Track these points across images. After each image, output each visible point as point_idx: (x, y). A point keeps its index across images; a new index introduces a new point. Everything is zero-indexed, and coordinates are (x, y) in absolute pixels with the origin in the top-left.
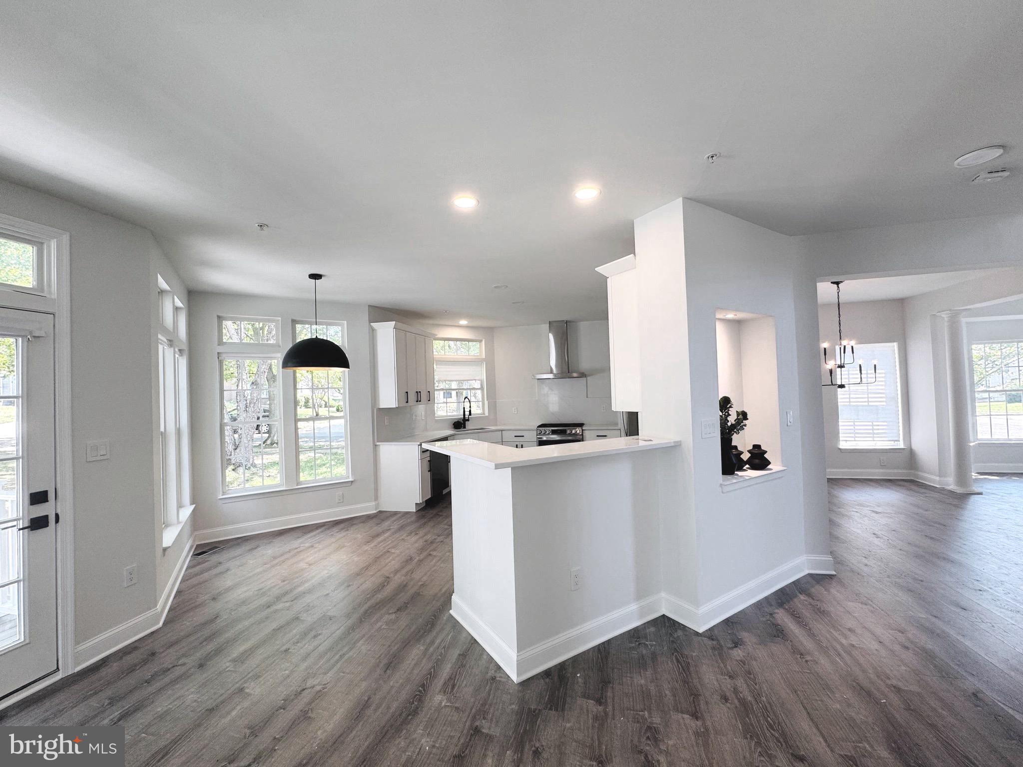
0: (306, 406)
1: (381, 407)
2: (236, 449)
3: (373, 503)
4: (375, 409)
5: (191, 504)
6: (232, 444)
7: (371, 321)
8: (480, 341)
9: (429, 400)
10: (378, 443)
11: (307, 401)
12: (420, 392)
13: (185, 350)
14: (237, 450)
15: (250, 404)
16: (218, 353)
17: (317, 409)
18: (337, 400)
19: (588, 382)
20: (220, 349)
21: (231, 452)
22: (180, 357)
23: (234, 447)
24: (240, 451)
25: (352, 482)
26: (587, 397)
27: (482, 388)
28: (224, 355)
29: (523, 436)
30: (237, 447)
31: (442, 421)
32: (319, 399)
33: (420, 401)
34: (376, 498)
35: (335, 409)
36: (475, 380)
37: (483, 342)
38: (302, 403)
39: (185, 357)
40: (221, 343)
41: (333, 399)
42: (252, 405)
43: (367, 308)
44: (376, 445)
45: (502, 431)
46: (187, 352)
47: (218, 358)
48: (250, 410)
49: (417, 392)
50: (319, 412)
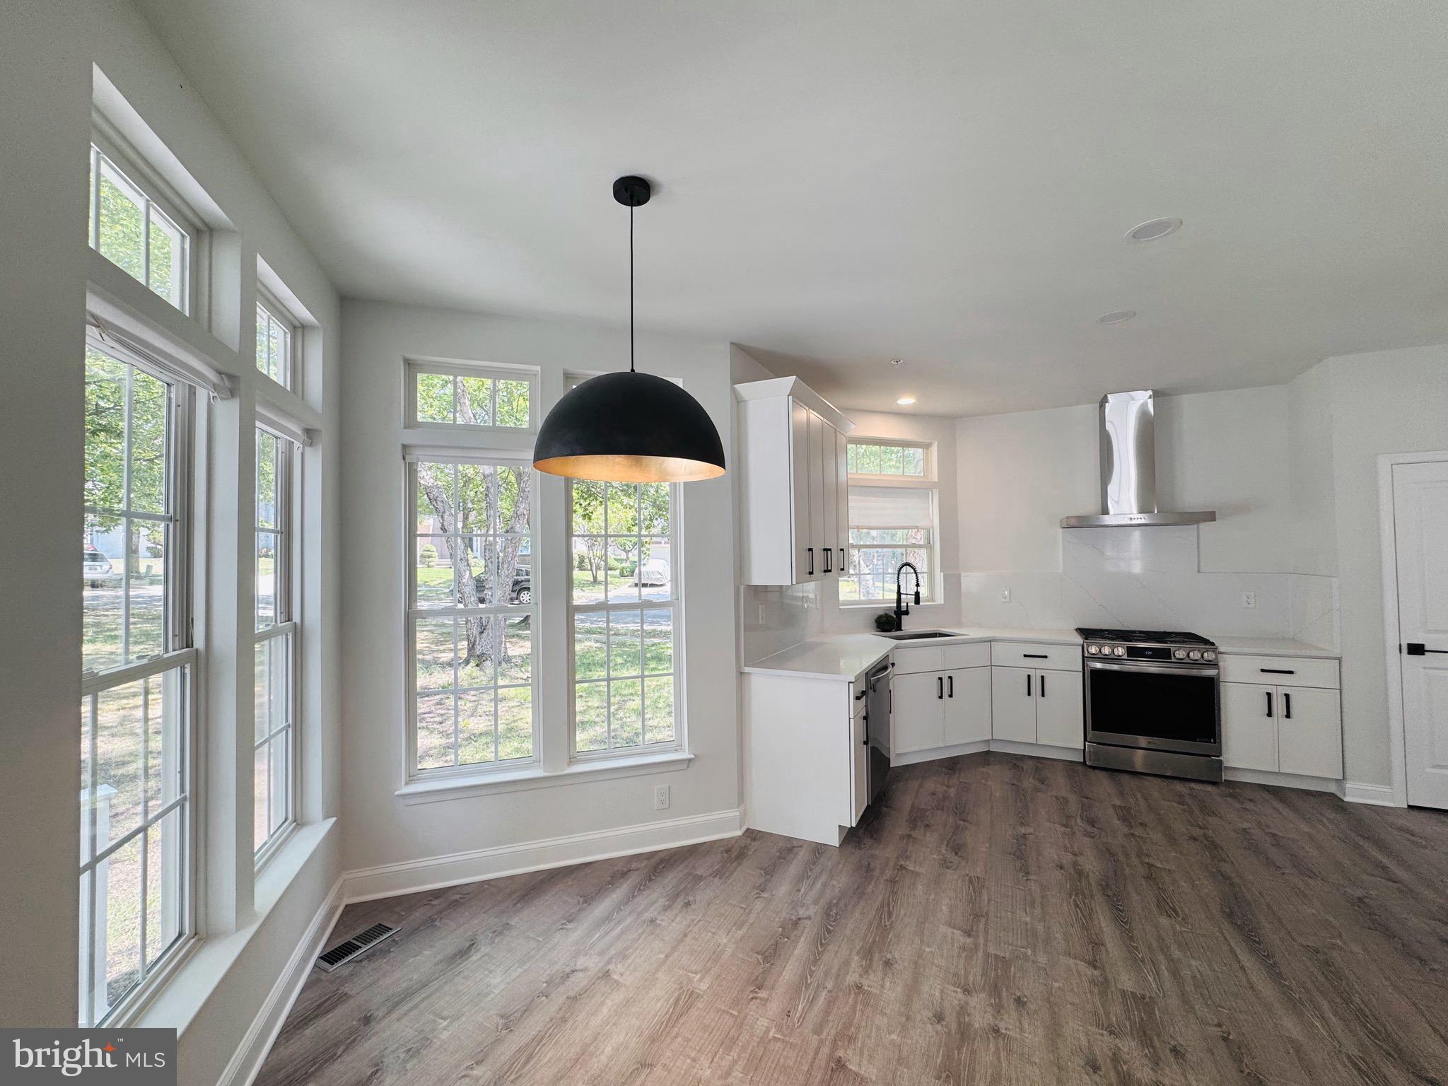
0: (581, 568)
1: (756, 581)
2: (482, 632)
3: (735, 813)
4: (742, 588)
5: (326, 817)
6: (476, 624)
7: (736, 380)
8: (926, 446)
9: (842, 569)
10: (747, 670)
11: (582, 561)
12: (830, 550)
13: (320, 431)
14: (484, 635)
15: (503, 564)
16: (404, 447)
17: (594, 572)
18: (620, 560)
19: (1202, 533)
20: (410, 437)
21: (476, 638)
22: (308, 450)
23: (479, 630)
24: (488, 636)
25: (690, 760)
26: (1199, 572)
27: (929, 545)
28: (418, 453)
29: (1046, 657)
30: (484, 629)
31: (853, 612)
32: (597, 558)
33: (830, 571)
34: (741, 798)
35: (617, 572)
36: (917, 527)
37: (934, 449)
38: (576, 563)
39: (320, 447)
40: (411, 422)
41: (615, 559)
42: (506, 566)
43: (726, 349)
44: (741, 673)
45: (990, 641)
46: (327, 437)
47: (404, 458)
48: (503, 573)
49: (825, 550)
50: (598, 576)
